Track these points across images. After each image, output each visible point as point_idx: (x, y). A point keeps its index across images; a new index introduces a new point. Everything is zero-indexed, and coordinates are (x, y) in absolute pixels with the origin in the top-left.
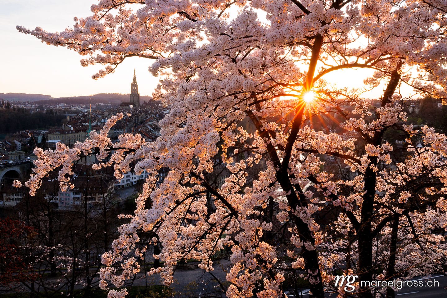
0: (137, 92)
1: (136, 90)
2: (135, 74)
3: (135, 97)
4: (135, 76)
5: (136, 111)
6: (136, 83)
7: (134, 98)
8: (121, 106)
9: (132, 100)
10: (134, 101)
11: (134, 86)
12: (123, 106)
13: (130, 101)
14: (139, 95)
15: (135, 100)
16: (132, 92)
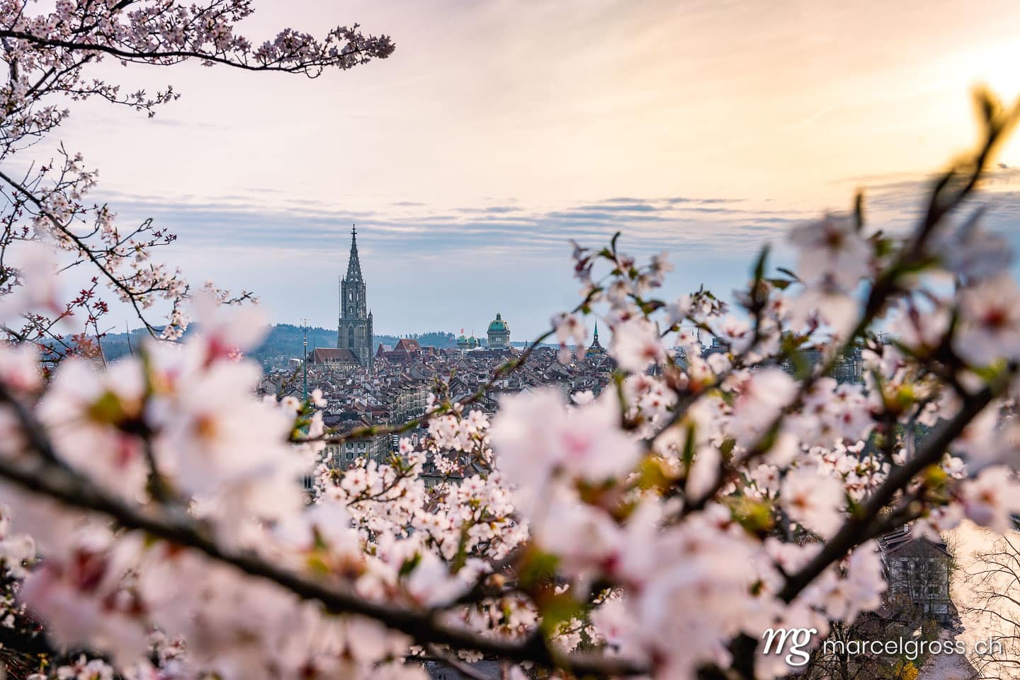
0: (364, 309)
1: (360, 303)
2: (354, 246)
3: (356, 330)
4: (354, 251)
5: (385, 380)
6: (359, 277)
7: (351, 332)
8: (310, 361)
9: (346, 342)
10: (351, 343)
11: (353, 287)
12: (319, 361)
13: (340, 344)
14: (369, 322)
15: (356, 339)
16: (345, 310)
